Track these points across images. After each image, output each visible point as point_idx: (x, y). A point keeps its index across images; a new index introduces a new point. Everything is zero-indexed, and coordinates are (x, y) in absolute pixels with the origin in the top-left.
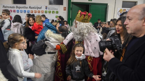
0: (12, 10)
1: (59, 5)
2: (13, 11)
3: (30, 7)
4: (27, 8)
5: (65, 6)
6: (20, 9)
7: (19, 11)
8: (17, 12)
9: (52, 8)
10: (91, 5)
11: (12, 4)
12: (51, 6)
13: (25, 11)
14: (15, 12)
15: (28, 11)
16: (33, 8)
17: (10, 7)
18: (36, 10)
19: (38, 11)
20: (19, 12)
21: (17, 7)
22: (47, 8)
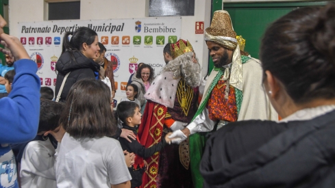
0: (42, 38)
1: (179, 17)
2: (44, 41)
5: (202, 20)
7: (59, 39)
8: (55, 43)
9: (157, 27)
11: (45, 19)
12: (152, 20)
14: (50, 43)
17: (40, 30)
19: (113, 38)
20: (59, 43)
21: (56, 29)
22: (140, 26)
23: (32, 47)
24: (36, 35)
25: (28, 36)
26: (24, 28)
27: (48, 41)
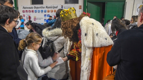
0: (30, 11)
1: (74, 4)
2: (31, 11)
3: (47, 7)
4: (44, 8)
5: (81, 5)
6: (38, 9)
7: (36, 11)
8: (35, 12)
9: (68, 7)
11: (31, 5)
12: (66, 5)
13: (42, 11)
14: (33, 12)
15: (45, 11)
16: (50, 7)
17: (29, 8)
18: (53, 9)
19: (54, 10)
21: (35, 7)
22: (63, 7)
23: (27, 13)
24: (28, 10)
25: (25, 10)
26: (24, 7)
27: (33, 11)
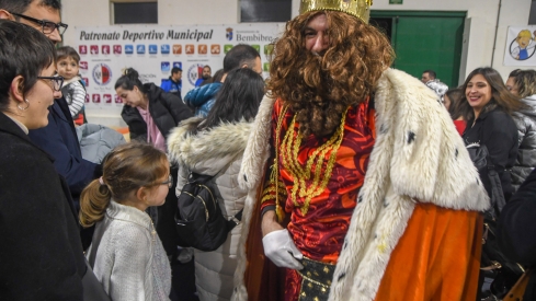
0: (108, 47)
1: (275, 24)
2: (111, 50)
3: (171, 34)
4: (160, 36)
6: (138, 42)
7: (131, 47)
8: (127, 53)
9: (251, 35)
10: (401, 19)
11: (111, 24)
12: (246, 26)
13: (155, 48)
14: (120, 52)
15: (165, 49)
16: (183, 36)
17: (105, 36)
18: (193, 42)
19: (200, 47)
20: (131, 53)
21: (127, 35)
22: (231, 34)
23: (95, 57)
24: (100, 43)
25: (89, 43)
26: (83, 34)
27: (117, 50)
